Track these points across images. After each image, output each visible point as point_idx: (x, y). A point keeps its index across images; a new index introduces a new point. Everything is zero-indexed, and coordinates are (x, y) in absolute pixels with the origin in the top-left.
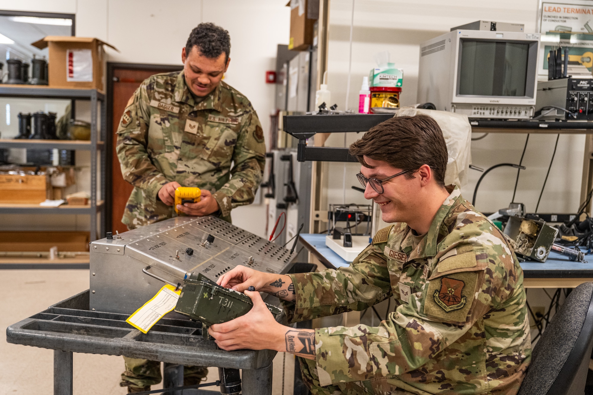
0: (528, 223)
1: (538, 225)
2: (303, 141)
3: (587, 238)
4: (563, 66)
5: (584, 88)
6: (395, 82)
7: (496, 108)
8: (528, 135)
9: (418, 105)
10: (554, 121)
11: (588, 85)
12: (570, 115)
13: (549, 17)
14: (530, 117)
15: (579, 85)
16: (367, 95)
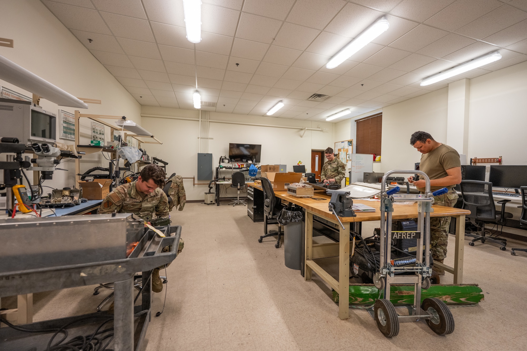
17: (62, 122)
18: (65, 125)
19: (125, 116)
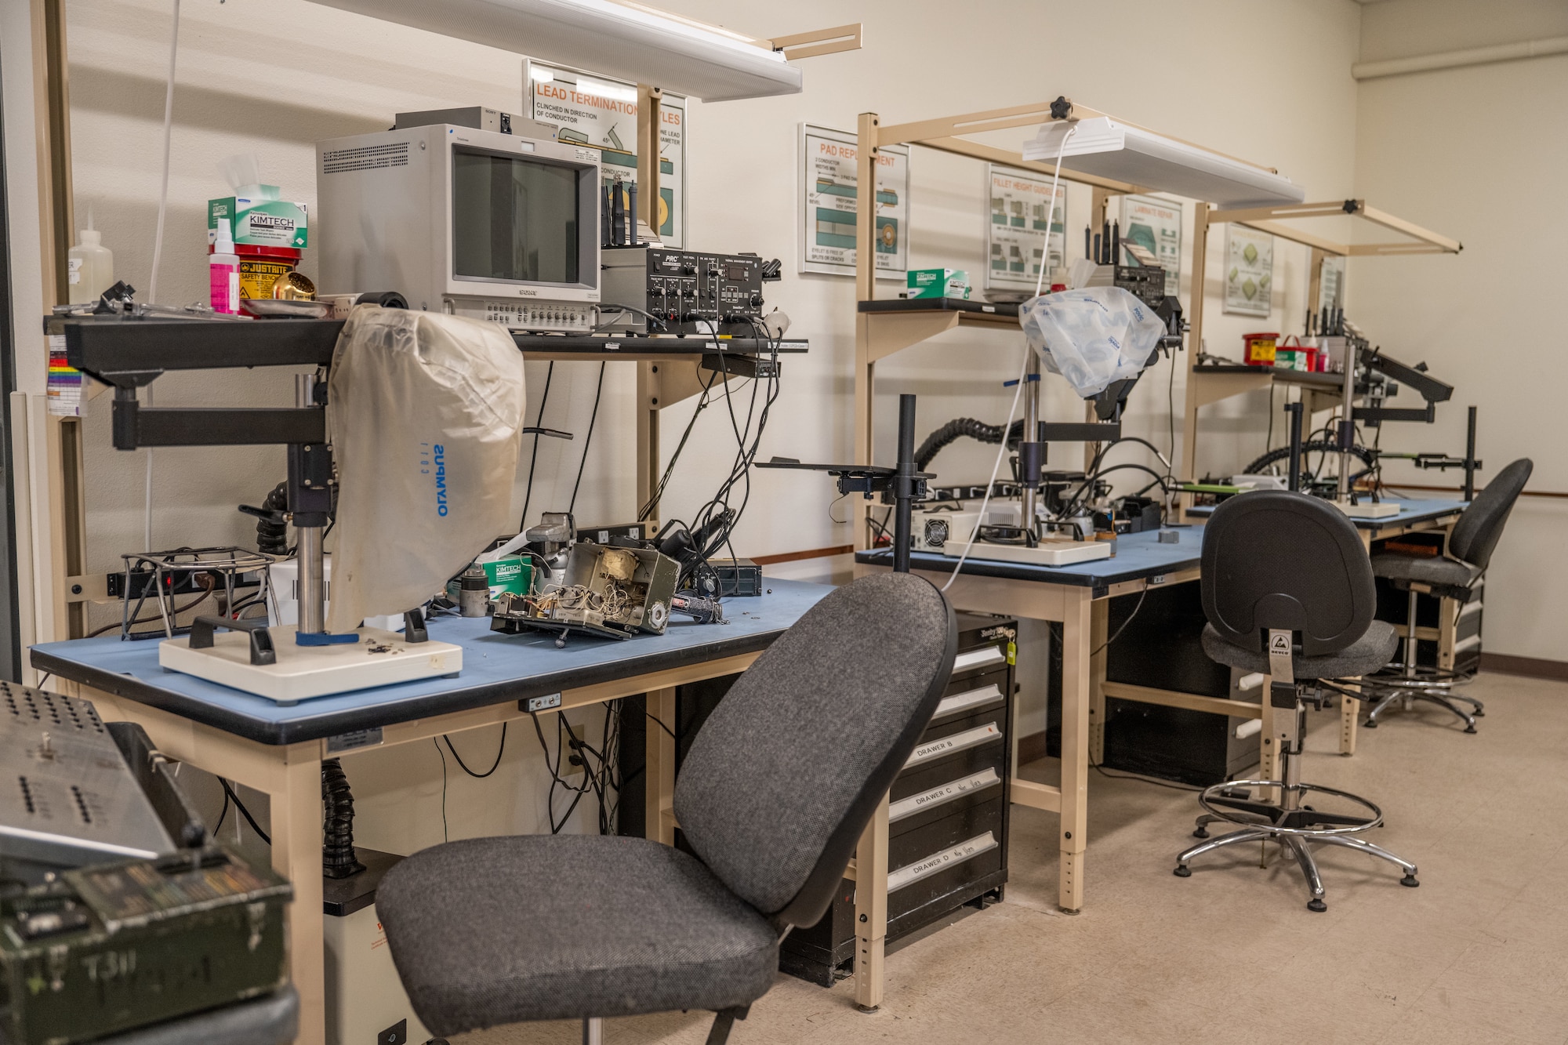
0: (620, 556)
1: (637, 558)
2: (129, 394)
3: (692, 571)
4: (627, 220)
5: (673, 269)
6: (290, 234)
7: (529, 306)
8: (552, 362)
9: (358, 295)
10: (624, 336)
11: (679, 265)
12: (655, 325)
13: (546, 106)
14: (592, 328)
15: (664, 264)
16: (235, 268)
17: (812, 186)
18: (828, 202)
19: (1067, 99)
